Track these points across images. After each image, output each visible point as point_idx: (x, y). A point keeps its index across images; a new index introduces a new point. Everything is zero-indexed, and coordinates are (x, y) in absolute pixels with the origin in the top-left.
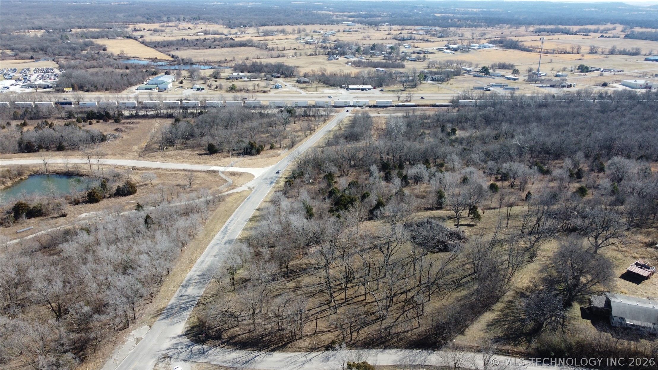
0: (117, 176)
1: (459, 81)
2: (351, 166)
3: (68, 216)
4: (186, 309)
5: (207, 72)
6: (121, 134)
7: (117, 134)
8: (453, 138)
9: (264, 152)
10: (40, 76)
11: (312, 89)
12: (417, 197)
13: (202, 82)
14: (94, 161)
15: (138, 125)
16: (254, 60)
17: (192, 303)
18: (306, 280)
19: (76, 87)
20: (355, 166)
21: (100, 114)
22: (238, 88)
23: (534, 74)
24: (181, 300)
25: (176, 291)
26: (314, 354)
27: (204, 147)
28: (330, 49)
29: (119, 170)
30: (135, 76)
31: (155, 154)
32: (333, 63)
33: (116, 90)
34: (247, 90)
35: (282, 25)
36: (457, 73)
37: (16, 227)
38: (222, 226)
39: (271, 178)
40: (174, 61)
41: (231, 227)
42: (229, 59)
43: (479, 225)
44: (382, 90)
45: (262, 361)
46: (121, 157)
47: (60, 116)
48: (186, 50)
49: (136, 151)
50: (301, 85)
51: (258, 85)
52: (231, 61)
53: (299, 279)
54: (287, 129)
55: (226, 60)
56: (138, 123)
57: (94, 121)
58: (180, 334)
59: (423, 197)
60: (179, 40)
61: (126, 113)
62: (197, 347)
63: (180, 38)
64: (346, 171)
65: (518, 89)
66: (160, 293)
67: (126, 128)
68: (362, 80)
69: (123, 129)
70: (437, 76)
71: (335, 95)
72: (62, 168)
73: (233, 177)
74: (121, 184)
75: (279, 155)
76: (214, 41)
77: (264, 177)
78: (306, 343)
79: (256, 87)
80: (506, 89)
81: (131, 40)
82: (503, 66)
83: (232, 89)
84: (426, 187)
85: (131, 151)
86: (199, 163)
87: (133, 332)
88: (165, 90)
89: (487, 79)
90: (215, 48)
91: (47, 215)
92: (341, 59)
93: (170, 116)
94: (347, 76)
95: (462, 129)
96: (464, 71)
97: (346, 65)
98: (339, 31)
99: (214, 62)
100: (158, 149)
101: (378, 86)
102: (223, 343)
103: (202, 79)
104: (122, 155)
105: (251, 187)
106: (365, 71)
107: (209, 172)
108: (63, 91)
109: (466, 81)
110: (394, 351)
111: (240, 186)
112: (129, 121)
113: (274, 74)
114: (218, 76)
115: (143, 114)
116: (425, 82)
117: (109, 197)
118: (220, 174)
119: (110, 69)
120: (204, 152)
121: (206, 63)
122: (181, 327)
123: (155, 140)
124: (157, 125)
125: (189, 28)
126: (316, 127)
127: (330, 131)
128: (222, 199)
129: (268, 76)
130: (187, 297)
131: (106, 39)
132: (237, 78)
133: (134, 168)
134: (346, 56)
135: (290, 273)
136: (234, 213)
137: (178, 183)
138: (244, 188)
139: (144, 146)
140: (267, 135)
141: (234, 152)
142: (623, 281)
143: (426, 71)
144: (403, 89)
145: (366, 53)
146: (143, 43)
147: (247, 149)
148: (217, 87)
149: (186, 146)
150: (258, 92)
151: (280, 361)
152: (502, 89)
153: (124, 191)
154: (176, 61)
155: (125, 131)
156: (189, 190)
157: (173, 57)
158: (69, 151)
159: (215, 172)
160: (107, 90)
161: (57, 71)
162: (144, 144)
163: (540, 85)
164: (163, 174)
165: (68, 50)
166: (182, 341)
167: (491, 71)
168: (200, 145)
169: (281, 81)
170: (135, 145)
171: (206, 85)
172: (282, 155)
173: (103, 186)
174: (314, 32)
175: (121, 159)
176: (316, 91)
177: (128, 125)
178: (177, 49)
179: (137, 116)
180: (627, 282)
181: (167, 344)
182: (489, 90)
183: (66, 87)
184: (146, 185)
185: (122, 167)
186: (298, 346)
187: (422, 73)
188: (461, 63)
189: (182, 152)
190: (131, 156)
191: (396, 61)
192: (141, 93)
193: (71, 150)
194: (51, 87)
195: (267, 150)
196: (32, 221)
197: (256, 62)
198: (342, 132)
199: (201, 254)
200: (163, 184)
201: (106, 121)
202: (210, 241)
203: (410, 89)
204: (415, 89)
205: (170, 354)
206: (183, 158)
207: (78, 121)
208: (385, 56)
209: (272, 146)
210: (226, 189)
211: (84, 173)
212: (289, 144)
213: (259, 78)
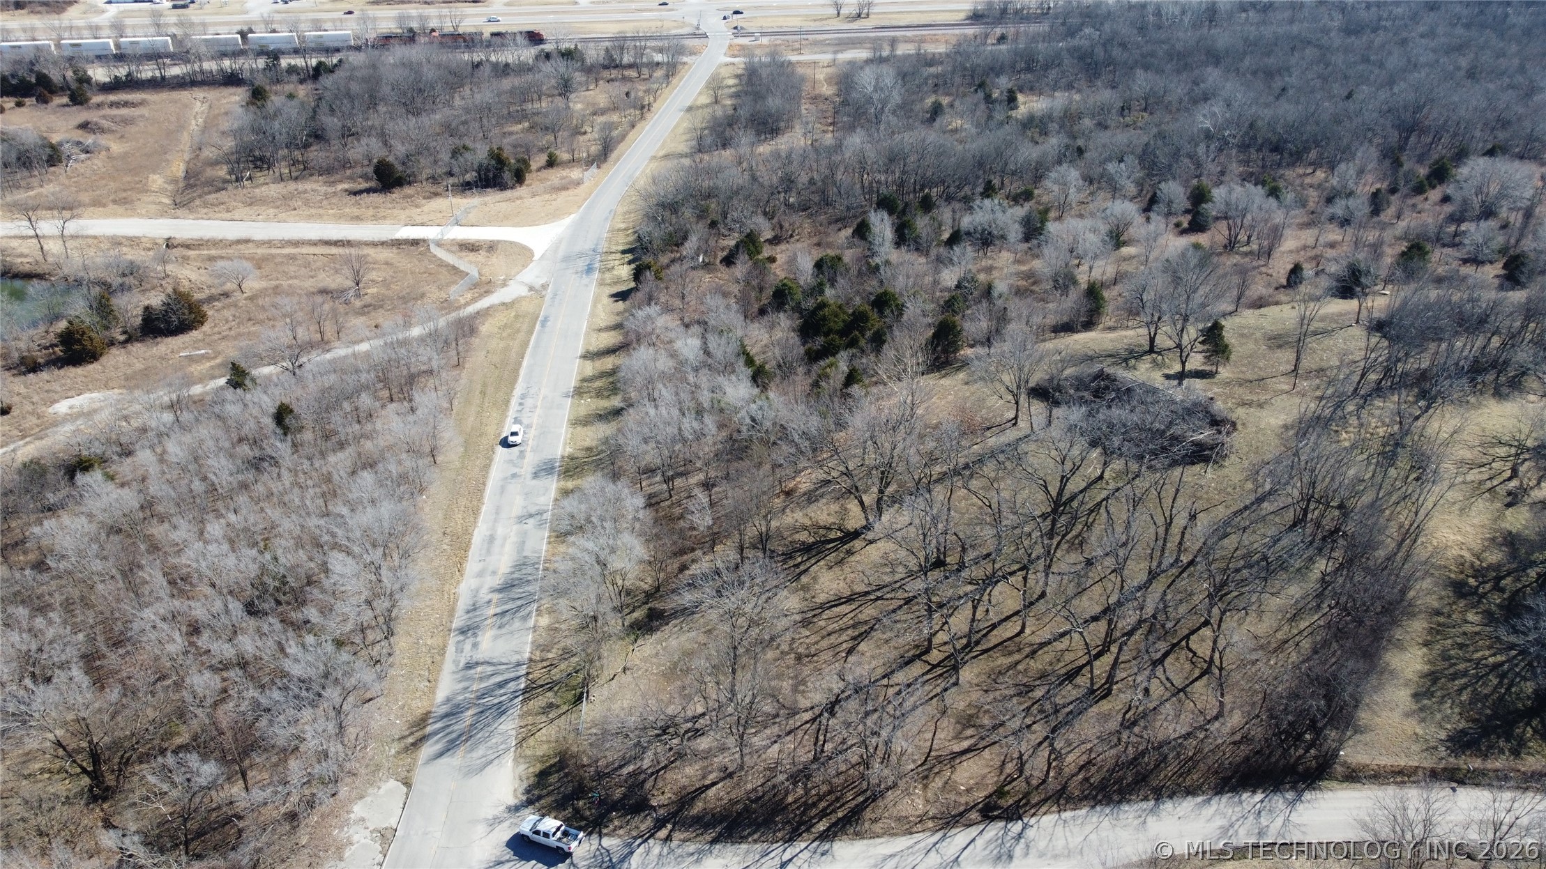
0: (133, 275)
4: (499, 711)
6: (103, 140)
7: (89, 140)
9: (534, 175)
14: (48, 226)
15: (143, 111)
17: (510, 687)
21: (23, 81)
25: (444, 651)
26: (958, 839)
27: (359, 170)
29: (131, 255)
31: (222, 196)
33: (47, 5)
41: (532, 420)
43: (1225, 372)
46: (121, 210)
49: (162, 191)
56: (142, 103)
57: (8, 102)
58: (512, 801)
61: (99, 74)
64: (785, 226)
66: (398, 659)
67: (112, 119)
69: (105, 123)
74: (156, 300)
75: (578, 183)
77: (561, 253)
78: (917, 800)
85: (146, 191)
86: (358, 219)
87: (358, 810)
93: (231, 80)
100: (226, 181)
104: (125, 202)
105: (537, 286)
107: (397, 244)
110: (1188, 804)
111: (504, 284)
112: (112, 98)
115: (150, 74)
117: (127, 341)
118: (434, 250)
120: (365, 185)
123: (209, 153)
124: (199, 107)
126: (651, 99)
128: (470, 328)
133: (170, 243)
136: (522, 372)
137: (321, 285)
139: (181, 174)
149: (304, 170)
150: (458, 1)
153: (168, 322)
155: (111, 131)
156: (358, 303)
159: (415, 243)
162: (178, 167)
168: (345, 164)
170: (154, 172)
172: (587, 184)
173: (103, 308)
175: (121, 216)
177: (115, 112)
179: (130, 83)
184: (226, 295)
185: (134, 241)
186: (895, 812)
189: (301, 186)
190: (153, 207)
192: (123, 14)
195: (539, 170)
198: (726, 110)
200: (276, 290)
201: (43, 100)
202: (486, 468)
206: (307, 203)
209: (550, 156)
210: (469, 296)
211: (27, 268)
212: (595, 149)
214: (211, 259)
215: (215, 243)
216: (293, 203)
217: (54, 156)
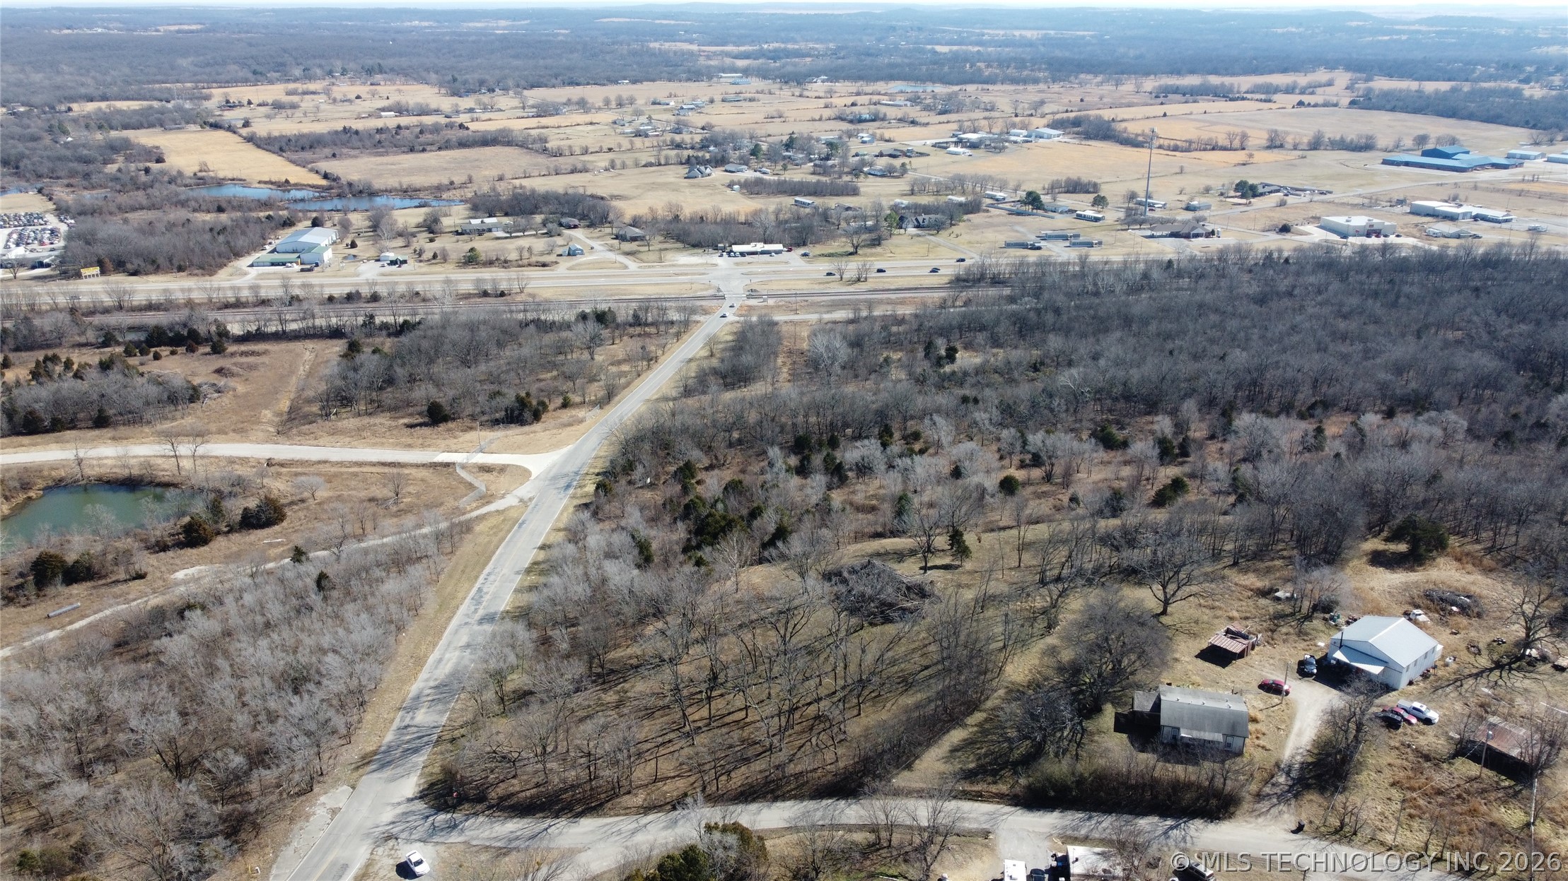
0: (240, 484)
1: (977, 227)
2: (731, 445)
3: (149, 577)
4: (416, 751)
5: (408, 216)
6: (232, 382)
7: (222, 382)
8: (948, 369)
9: (549, 414)
10: (15, 236)
11: (651, 256)
12: (859, 509)
13: (400, 242)
14: (184, 449)
15: (264, 359)
16: (517, 182)
17: (426, 739)
18: (639, 687)
19: (109, 265)
20: (740, 442)
21: (178, 335)
22: (483, 258)
23: (1140, 203)
24: (403, 734)
25: (393, 720)
26: (650, 817)
27: (419, 409)
28: (692, 148)
29: (240, 471)
30: (243, 233)
31: (313, 427)
32: (699, 186)
33: (202, 268)
34: (506, 262)
35: (578, 84)
36: (972, 208)
37: (43, 605)
38: (472, 586)
39: (567, 475)
40: (330, 188)
41: (490, 589)
42: (458, 180)
43: (968, 565)
44: (805, 255)
45: (560, 833)
46: (238, 437)
47: (82, 340)
48: (355, 157)
49: (270, 423)
50: (628, 246)
51: (530, 249)
52: (463, 186)
53: (627, 686)
54: (596, 357)
55: (452, 183)
56: (265, 352)
57: (164, 351)
58: (411, 796)
59: (873, 509)
60: (336, 132)
61: (236, 329)
62: (442, 817)
63: (339, 126)
64: (721, 457)
65: (1100, 243)
66: (364, 725)
67: (241, 365)
68: (761, 231)
69: (235, 369)
70: (927, 217)
71: (701, 270)
72: (114, 470)
73: (486, 476)
74: (252, 503)
75: (581, 421)
76: (421, 132)
77: (552, 474)
78: (639, 799)
79: (526, 254)
80: (1074, 244)
81: (221, 134)
82: (1075, 187)
83: (471, 260)
84: (880, 487)
85: (260, 423)
86: (410, 446)
87: (322, 799)
88: (317, 265)
89: (1038, 219)
90: (424, 150)
91: (105, 577)
92: (717, 174)
93: (336, 333)
94: (728, 222)
95: (968, 346)
96: (989, 201)
97: (729, 191)
98: (712, 101)
99: (426, 189)
100: (316, 415)
101: (798, 245)
102: (489, 808)
103: (400, 235)
104: (241, 431)
105: (526, 499)
106: (770, 205)
107: (434, 466)
108: (78, 275)
109: (991, 225)
110: (788, 803)
111: (503, 497)
112: (243, 348)
113: (564, 220)
114: (436, 228)
115: (274, 329)
116: (902, 231)
117: (229, 532)
118: (459, 470)
119: (180, 214)
120: (421, 420)
121: (407, 192)
122: (410, 785)
123: (310, 393)
124: (308, 356)
125: (358, 97)
126: (660, 352)
127: (690, 360)
128: (467, 527)
129: (550, 226)
130: (415, 729)
131: (158, 130)
132: (480, 232)
133: (270, 463)
134: (728, 167)
135: (608, 675)
136: (494, 558)
137: (371, 495)
138: (510, 501)
139: (286, 409)
140: (555, 373)
141: (485, 418)
142: (1200, 662)
143: (905, 201)
144: (852, 250)
145: (772, 156)
146: (250, 139)
147: (512, 411)
148: (435, 256)
149: (378, 407)
150: (530, 265)
151: (592, 832)
152: (1067, 243)
153: (259, 519)
154: (335, 188)
155: (239, 375)
156: (394, 509)
157: (326, 176)
158: (122, 428)
159: (447, 465)
160: (181, 269)
161: (53, 222)
162: (285, 405)
163: (1149, 233)
164: (336, 475)
165: (71, 165)
166: (414, 808)
167: (1046, 199)
168: (409, 404)
169: (580, 236)
170: (266, 408)
171: (410, 250)
172: (588, 421)
173: (216, 509)
174: (654, 103)
175: (238, 442)
176: (660, 260)
177: (244, 360)
178: (334, 155)
179: (261, 336)
180: (1207, 664)
181: (388, 815)
182: (1039, 248)
183: (86, 266)
184: (303, 501)
185: (244, 461)
186: (624, 805)
187: (895, 208)
188: (984, 181)
189: (373, 420)
190: (260, 434)
191: (840, 177)
192: (261, 276)
193: (124, 424)
194: (48, 265)
195: (555, 410)
196: (75, 592)
197: (521, 187)
198: (715, 362)
199: (435, 645)
200: (339, 498)
201: (191, 350)
202: (450, 619)
203: (868, 251)
204: (879, 249)
205: (395, 831)
206: (374, 434)
207: (128, 353)
208: (815, 165)
209: (565, 399)
210: (474, 505)
211: (166, 479)
212: (602, 393)
213: (531, 229)
214: (297, 474)
215: (302, 463)
216: (364, 434)
217: (194, 395)
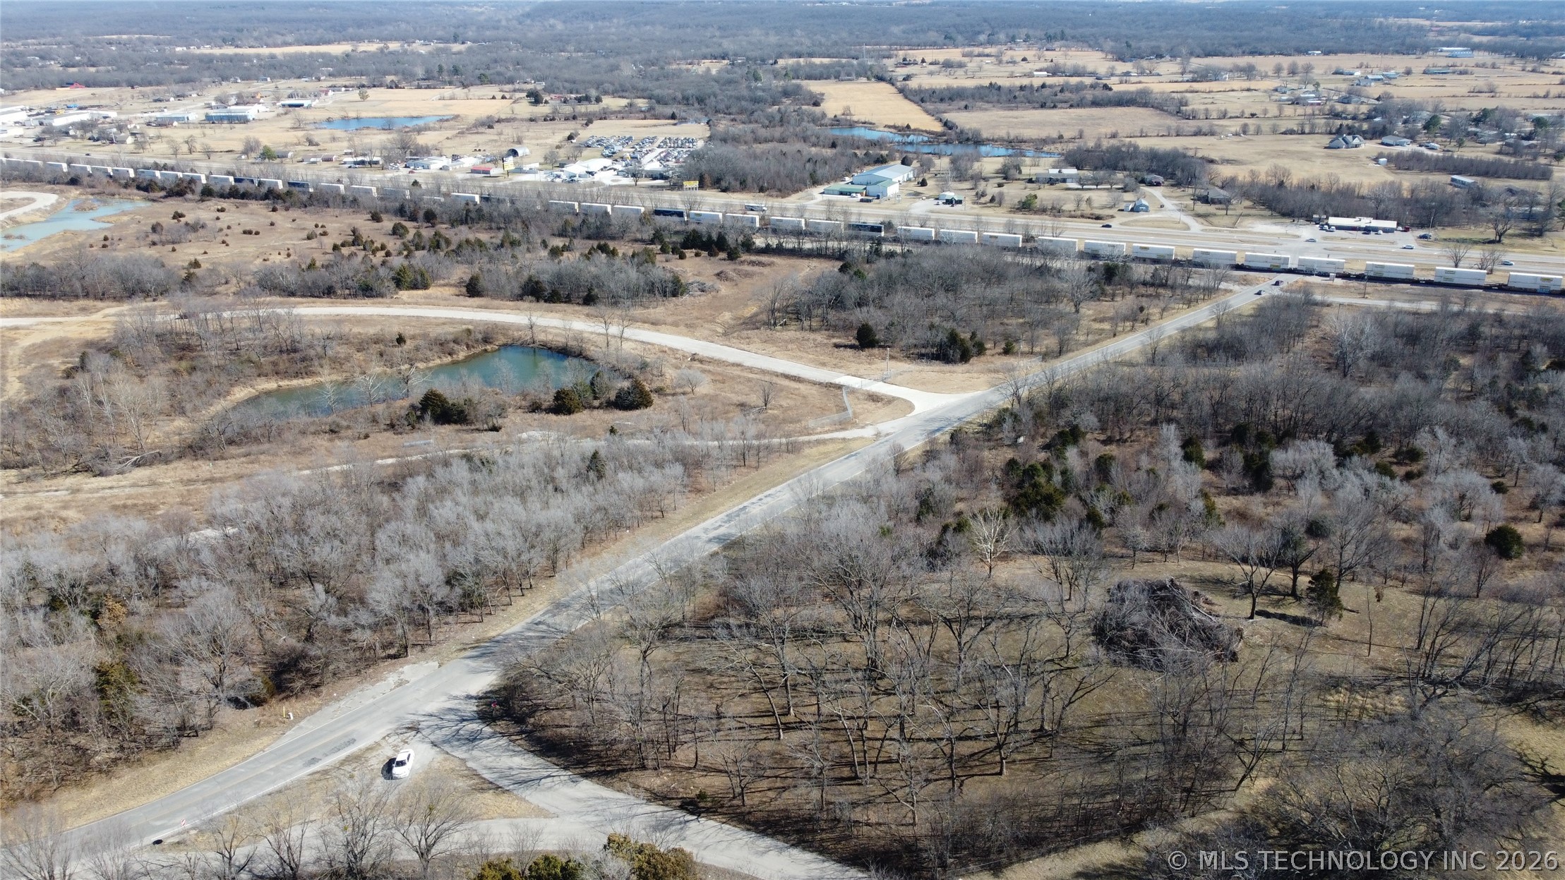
3: (501, 431)
5: (990, 164)
6: (720, 285)
7: (712, 283)
9: (982, 358)
10: (663, 155)
11: (1227, 220)
13: (969, 184)
15: (766, 270)
19: (708, 180)
21: (709, 239)
22: (1039, 205)
24: (530, 629)
26: (650, 808)
28: (1354, 118)
31: (754, 333)
32: (1338, 157)
33: (780, 190)
34: (1059, 211)
35: (1261, 54)
37: (410, 436)
38: (740, 504)
39: (946, 420)
40: (943, 134)
41: (753, 510)
42: (1067, 134)
44: (1424, 237)
46: (685, 331)
48: (986, 110)
49: (723, 324)
52: (1070, 140)
54: (1083, 310)
55: (1061, 137)
56: (769, 265)
57: (689, 253)
60: (982, 87)
62: (474, 726)
63: (986, 83)
67: (740, 272)
68: (1372, 204)
69: (732, 274)
71: (1274, 239)
72: (558, 338)
73: (868, 404)
75: (1012, 370)
76: (1062, 91)
77: (933, 416)
79: (1084, 206)
81: (883, 85)
83: (1026, 206)
85: (713, 322)
86: (824, 364)
87: (406, 668)
88: (878, 197)
90: (1055, 107)
91: (470, 424)
92: (1370, 147)
93: (840, 256)
94: (1342, 193)
97: (1372, 164)
98: (1408, 72)
99: (1032, 141)
100: (765, 323)
101: (1420, 226)
102: (519, 733)
103: (972, 178)
104: (691, 327)
105: (884, 433)
106: (1413, 181)
108: (682, 187)
111: (863, 427)
112: (755, 258)
113: (1149, 177)
114: (1012, 173)
115: (792, 246)
117: (597, 408)
118: (845, 394)
119: (798, 146)
120: (848, 342)
121: (1012, 143)
122: (484, 682)
125: (1024, 59)
126: (1158, 316)
127: (1190, 329)
128: (797, 448)
129: (1130, 180)
130: (544, 627)
131: (833, 80)
132: (1052, 182)
133: (694, 358)
134: (1387, 139)
136: (790, 482)
137: (744, 401)
138: (867, 432)
140: (1022, 319)
141: (913, 350)
145: (1448, 133)
146: (901, 91)
147: (941, 347)
148: (992, 200)
149: (824, 325)
151: (580, 800)
154: (952, 136)
157: (946, 124)
158: (603, 308)
161: (699, 146)
164: (734, 378)
166: (463, 707)
168: (848, 325)
169: (1156, 194)
170: (730, 310)
171: (973, 193)
172: (1019, 372)
174: (1336, 73)
175: (682, 335)
176: (1234, 225)
177: (748, 268)
178: (966, 107)
181: (436, 705)
183: (689, 180)
184: (681, 394)
185: (673, 352)
189: (810, 336)
190: (706, 332)
191: (1533, 159)
192: (823, 202)
193: (606, 305)
194: (667, 178)
195: (991, 355)
196: (442, 431)
199: (646, 550)
200: (715, 398)
201: (713, 254)
202: (689, 529)
203: (1518, 241)
205: (425, 724)
206: (800, 348)
207: (663, 250)
208: (1506, 144)
209: (1010, 346)
210: (827, 429)
211: (591, 354)
212: (1056, 347)
213: (1108, 183)
216: (790, 346)
217: (681, 290)
